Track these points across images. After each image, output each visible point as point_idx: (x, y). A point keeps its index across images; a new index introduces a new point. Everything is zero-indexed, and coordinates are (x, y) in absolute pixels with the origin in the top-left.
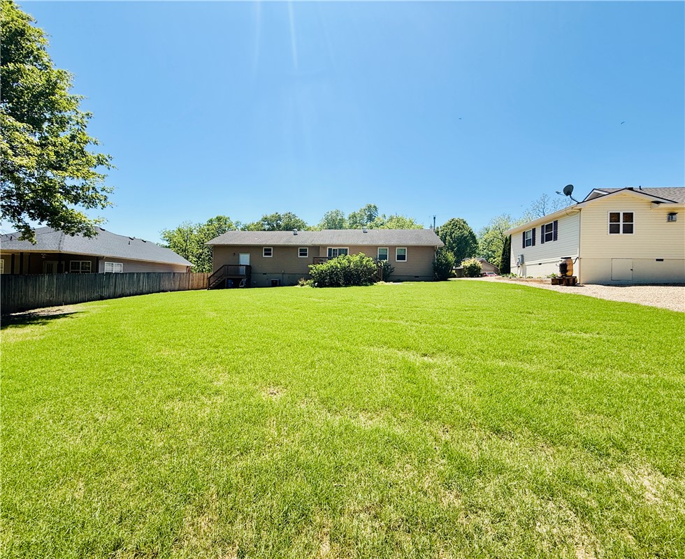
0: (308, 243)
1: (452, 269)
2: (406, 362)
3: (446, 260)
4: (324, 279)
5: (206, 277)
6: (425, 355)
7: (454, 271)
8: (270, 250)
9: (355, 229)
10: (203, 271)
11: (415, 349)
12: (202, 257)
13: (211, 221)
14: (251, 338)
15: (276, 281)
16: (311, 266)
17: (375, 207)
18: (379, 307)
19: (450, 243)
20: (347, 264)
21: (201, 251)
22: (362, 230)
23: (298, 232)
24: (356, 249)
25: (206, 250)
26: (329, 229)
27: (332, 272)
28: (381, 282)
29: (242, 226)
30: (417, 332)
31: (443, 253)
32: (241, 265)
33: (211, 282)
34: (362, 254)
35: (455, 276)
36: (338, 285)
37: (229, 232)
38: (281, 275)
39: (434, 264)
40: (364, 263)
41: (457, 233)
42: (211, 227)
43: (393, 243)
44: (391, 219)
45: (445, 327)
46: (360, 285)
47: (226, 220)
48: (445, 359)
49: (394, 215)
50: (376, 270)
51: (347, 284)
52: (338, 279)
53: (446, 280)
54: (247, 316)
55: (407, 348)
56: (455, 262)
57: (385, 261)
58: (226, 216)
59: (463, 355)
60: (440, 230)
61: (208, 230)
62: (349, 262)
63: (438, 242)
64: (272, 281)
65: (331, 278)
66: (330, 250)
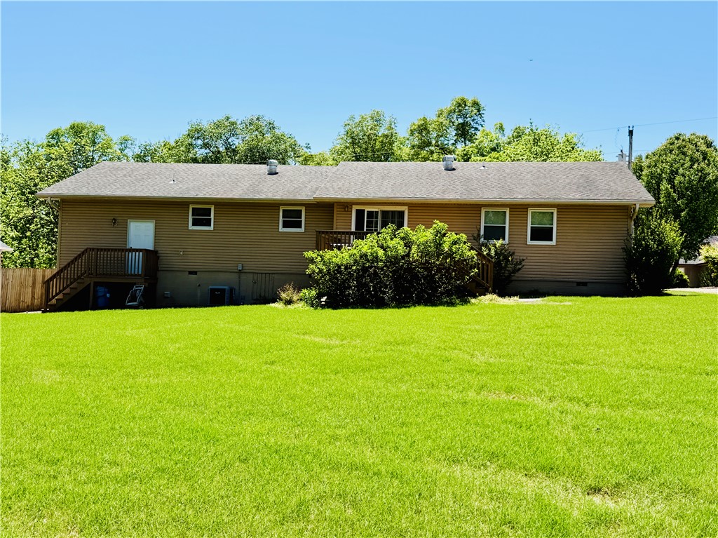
0: (305, 195)
1: (677, 265)
2: (544, 508)
3: (660, 242)
4: (343, 286)
5: (39, 280)
6: (596, 490)
7: (681, 271)
8: (208, 212)
9: (425, 159)
10: (32, 264)
11: (570, 475)
12: (32, 227)
13: (56, 135)
14: (145, 440)
15: (223, 291)
16: (310, 254)
17: (475, 104)
18: (479, 359)
19: (668, 195)
20: (401, 250)
21: (29, 212)
22: (441, 165)
23: (280, 168)
24: (425, 210)
25: (42, 211)
26: (358, 159)
27: (365, 269)
28: (489, 296)
29: (137, 151)
30: (576, 428)
31: (653, 224)
32: (132, 250)
33: (53, 291)
34: (439, 225)
35: (682, 284)
36: (380, 304)
37: (103, 166)
38: (234, 277)
39: (627, 250)
40: (446, 247)
41: (686, 175)
42: (55, 152)
43: (521, 194)
44: (518, 135)
45: (652, 415)
46: (434, 304)
47: (94, 133)
48: (647, 502)
49: (525, 125)
50: (476, 266)
51: (402, 300)
52: (380, 286)
53: (659, 293)
54: (139, 380)
55: (550, 470)
56: (684, 246)
57: (499, 243)
58: (97, 123)
59: (695, 492)
60: (645, 163)
61: (49, 159)
62: (408, 245)
63: (639, 195)
64: (213, 291)
65: (361, 285)
66: (360, 214)
